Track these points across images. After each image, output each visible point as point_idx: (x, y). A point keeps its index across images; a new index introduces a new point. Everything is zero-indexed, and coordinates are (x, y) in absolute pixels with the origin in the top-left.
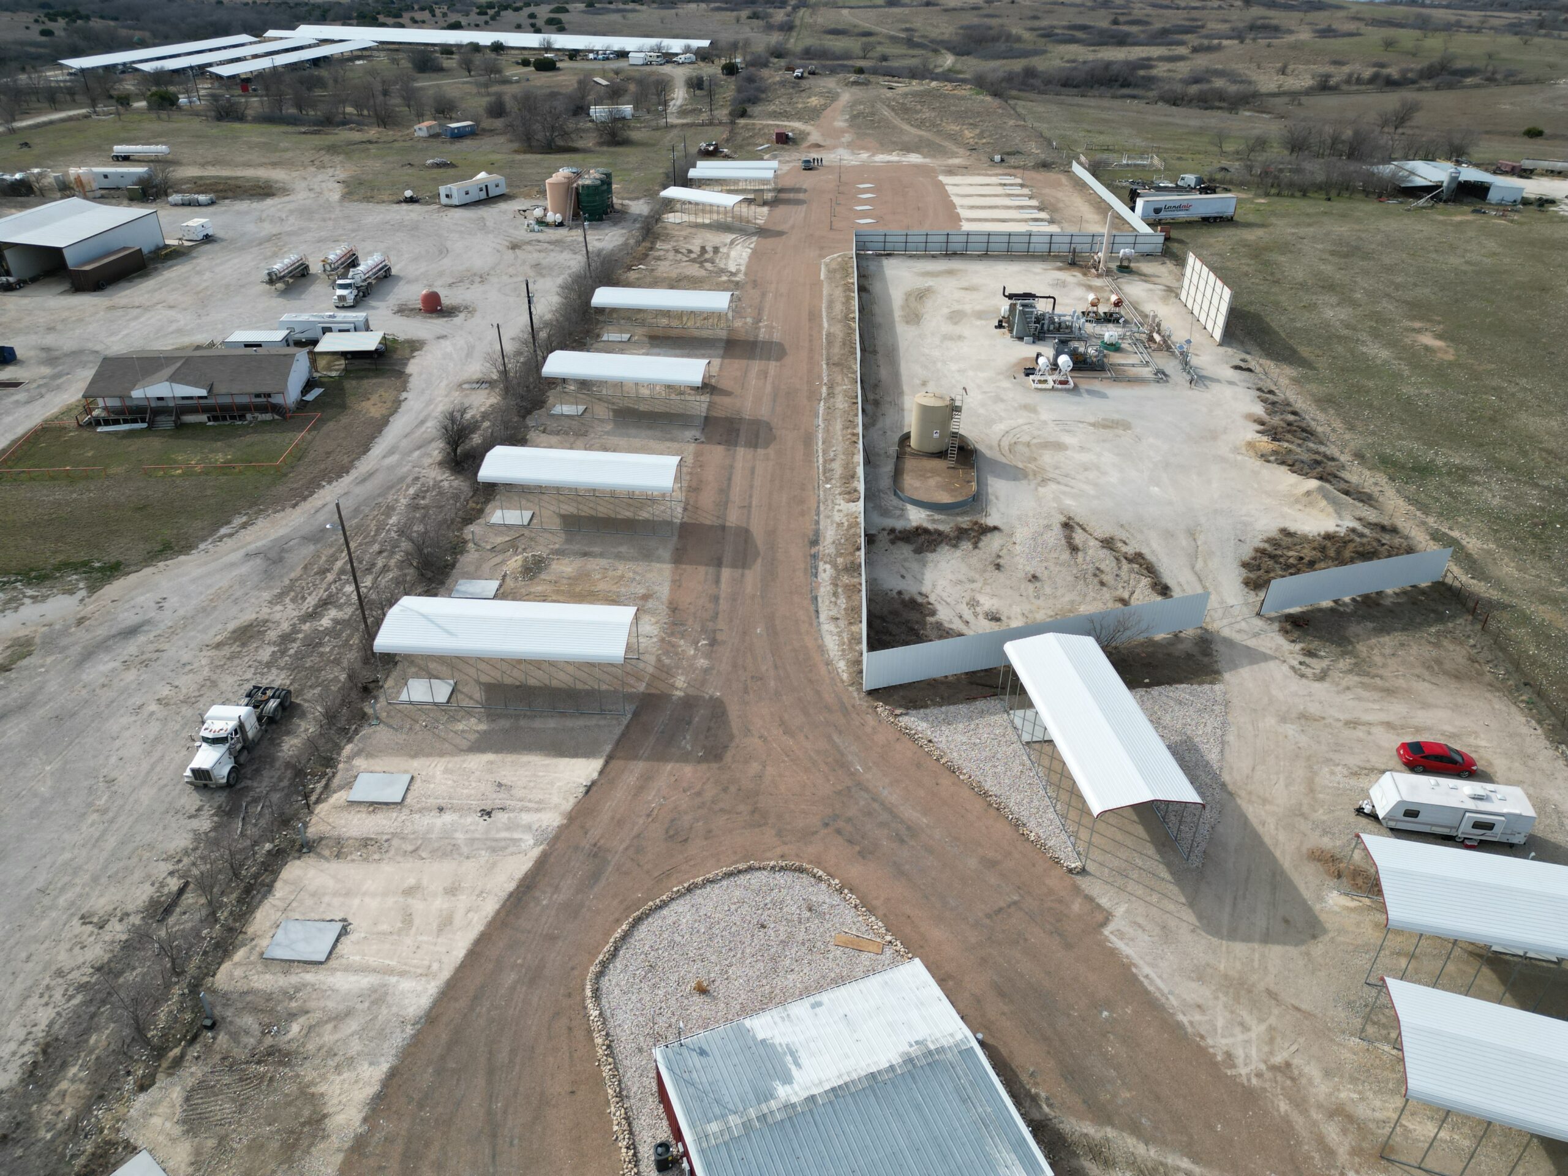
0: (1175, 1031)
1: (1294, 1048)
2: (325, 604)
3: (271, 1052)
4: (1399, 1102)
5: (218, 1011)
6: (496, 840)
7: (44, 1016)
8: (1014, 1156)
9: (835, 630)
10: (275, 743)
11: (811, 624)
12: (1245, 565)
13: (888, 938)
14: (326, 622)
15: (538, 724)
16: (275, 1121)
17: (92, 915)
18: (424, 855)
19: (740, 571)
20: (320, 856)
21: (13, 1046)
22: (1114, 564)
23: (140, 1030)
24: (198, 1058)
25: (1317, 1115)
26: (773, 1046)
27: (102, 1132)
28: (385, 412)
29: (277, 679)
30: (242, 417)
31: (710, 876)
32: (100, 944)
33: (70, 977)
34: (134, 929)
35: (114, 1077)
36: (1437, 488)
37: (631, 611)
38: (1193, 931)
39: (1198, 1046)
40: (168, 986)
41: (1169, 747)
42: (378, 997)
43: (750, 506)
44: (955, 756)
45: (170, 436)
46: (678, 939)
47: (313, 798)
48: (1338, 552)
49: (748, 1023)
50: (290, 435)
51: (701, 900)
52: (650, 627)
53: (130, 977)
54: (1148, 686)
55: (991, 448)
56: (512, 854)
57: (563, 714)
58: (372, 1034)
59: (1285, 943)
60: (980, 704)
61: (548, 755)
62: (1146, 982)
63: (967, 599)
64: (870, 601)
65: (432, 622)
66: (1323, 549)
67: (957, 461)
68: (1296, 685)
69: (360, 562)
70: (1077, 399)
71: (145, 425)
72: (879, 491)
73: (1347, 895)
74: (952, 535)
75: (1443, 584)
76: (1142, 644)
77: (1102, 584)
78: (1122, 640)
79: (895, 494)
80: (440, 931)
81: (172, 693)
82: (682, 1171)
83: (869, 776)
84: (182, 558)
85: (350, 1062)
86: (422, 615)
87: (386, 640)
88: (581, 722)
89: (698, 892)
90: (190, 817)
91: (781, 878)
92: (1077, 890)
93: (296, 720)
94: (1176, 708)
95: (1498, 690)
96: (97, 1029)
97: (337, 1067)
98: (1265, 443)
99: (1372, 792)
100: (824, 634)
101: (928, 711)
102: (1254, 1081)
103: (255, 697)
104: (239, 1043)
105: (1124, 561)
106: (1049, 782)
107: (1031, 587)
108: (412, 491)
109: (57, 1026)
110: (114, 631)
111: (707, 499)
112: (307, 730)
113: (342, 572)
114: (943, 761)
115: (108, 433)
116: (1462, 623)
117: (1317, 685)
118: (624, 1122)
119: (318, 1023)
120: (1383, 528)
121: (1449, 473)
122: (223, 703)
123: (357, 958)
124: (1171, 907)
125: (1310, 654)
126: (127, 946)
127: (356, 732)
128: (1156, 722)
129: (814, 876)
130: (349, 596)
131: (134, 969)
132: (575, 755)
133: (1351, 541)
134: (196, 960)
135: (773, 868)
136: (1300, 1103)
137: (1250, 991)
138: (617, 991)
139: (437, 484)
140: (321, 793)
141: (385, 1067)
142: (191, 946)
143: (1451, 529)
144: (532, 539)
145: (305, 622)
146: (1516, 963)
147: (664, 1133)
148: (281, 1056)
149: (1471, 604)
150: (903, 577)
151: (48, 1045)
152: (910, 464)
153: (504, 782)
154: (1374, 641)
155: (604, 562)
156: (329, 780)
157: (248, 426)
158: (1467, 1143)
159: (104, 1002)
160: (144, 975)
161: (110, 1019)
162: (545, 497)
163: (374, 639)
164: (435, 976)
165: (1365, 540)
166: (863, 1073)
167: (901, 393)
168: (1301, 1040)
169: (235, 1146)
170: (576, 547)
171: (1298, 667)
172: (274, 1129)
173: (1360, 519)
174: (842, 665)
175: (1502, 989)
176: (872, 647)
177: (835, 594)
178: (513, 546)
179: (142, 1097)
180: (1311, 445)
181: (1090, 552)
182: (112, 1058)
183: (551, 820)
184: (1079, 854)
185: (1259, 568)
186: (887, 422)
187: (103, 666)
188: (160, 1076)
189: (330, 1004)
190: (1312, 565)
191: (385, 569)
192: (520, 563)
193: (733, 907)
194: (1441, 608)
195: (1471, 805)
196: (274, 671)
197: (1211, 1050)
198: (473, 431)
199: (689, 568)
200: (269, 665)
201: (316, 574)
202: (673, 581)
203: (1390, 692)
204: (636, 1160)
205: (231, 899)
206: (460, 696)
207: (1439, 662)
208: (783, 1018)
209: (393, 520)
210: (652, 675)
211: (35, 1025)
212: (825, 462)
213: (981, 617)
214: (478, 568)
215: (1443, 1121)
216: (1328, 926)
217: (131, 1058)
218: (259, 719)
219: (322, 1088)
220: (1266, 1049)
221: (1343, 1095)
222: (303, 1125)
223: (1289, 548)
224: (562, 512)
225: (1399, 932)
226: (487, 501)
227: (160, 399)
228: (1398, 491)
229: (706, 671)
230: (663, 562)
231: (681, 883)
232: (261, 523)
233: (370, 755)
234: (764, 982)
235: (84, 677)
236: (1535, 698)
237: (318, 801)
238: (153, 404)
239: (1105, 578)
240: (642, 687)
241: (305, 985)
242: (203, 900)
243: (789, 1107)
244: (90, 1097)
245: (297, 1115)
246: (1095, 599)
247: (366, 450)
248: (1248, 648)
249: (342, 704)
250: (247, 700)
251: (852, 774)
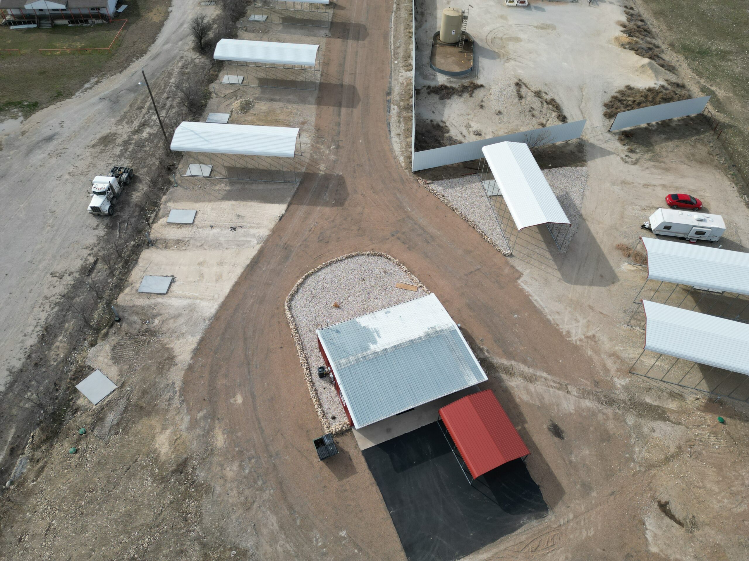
0: (546, 323)
1: (598, 329)
2: (143, 125)
3: (147, 331)
4: (641, 351)
5: (121, 314)
6: (239, 241)
7: (43, 316)
8: (471, 372)
9: (399, 141)
10: (129, 195)
11: (387, 138)
12: (606, 105)
13: (420, 285)
14: (145, 135)
15: (254, 187)
16: (153, 358)
17: (56, 273)
18: (206, 247)
19: (351, 109)
20: (157, 247)
21: (32, 328)
22: (540, 105)
23: (87, 322)
24: (115, 333)
25: (603, 356)
26: (368, 329)
27: (78, 362)
28: (161, 19)
29: (125, 163)
30: (86, 22)
31: (339, 258)
32: (62, 286)
33: (51, 299)
34: (76, 279)
35: (78, 341)
36: (708, 63)
37: (297, 130)
38: (559, 281)
39: (556, 329)
40: (96, 304)
41: (557, 198)
42: (192, 309)
43: (355, 74)
44: (455, 203)
45: (50, 32)
46: (325, 285)
47: (151, 221)
48: (654, 98)
49: (357, 320)
50: (113, 32)
51: (335, 268)
52: (306, 139)
53: (78, 299)
54: (550, 168)
55: (481, 40)
56: (247, 248)
57: (266, 182)
58: (191, 324)
59: (600, 286)
60: (468, 178)
61: (261, 202)
62: (535, 303)
63: (465, 124)
64: (416, 125)
65: (199, 135)
66: (646, 96)
67: (464, 48)
68: (623, 167)
69: (158, 103)
70: (529, 12)
71: (35, 26)
72: (423, 65)
73: (631, 264)
74: (459, 89)
75: (702, 115)
76: (549, 147)
77: (533, 116)
78: (540, 145)
79: (431, 67)
80: (217, 281)
81: (75, 170)
82: (330, 378)
83: (413, 213)
84: (68, 100)
85: (183, 335)
86: (192, 131)
87: (176, 144)
88: (275, 186)
89: (334, 265)
90: (94, 229)
91: (372, 259)
92: (507, 263)
93: (137, 184)
94: (563, 179)
95: (719, 169)
96: (67, 321)
97: (177, 337)
98: (625, 38)
99: (650, 218)
100: (393, 142)
101: (443, 181)
102: (578, 343)
103: (115, 172)
104: (132, 327)
105: (545, 104)
106: (499, 215)
107: (497, 117)
108: (180, 64)
109: (49, 320)
110: (41, 139)
111: (333, 69)
112: (143, 189)
113: (150, 108)
114: (449, 205)
115: (17, 30)
116: (708, 135)
117: (633, 167)
118: (304, 359)
119: (166, 319)
120: (678, 85)
121: (716, 55)
122: (101, 175)
123: (181, 292)
124: (550, 270)
125: (632, 151)
126: (74, 286)
127: (167, 190)
128: (552, 186)
129: (387, 258)
130: (155, 121)
131: (79, 296)
132: (273, 202)
133: (661, 92)
134: (107, 293)
135: (368, 255)
136: (597, 352)
137: (581, 306)
138: (299, 307)
139: (193, 61)
140: (154, 219)
141: (198, 337)
142: (104, 287)
143: (712, 85)
144: (244, 91)
145: (135, 134)
146: (703, 294)
147: (322, 363)
148: (153, 333)
149: (714, 126)
150: (433, 112)
151: (47, 327)
152: (439, 49)
153: (240, 214)
154: (664, 144)
155: (281, 104)
156: (157, 213)
157: (90, 27)
158: (667, 366)
159: (68, 310)
160: (84, 299)
161: (72, 317)
162: (249, 68)
163: (170, 144)
164: (216, 300)
165: (668, 92)
166: (408, 340)
167: (436, 8)
168: (601, 326)
169: (137, 368)
170: (266, 96)
171: (625, 158)
172: (153, 362)
173: (667, 80)
174: (402, 159)
175: (695, 304)
176: (417, 149)
177: (399, 122)
178: (235, 95)
179: (93, 349)
180: (648, 39)
181: (528, 99)
182: (76, 333)
183: (265, 232)
184: (510, 247)
185: (612, 106)
186: (427, 25)
187: (38, 157)
188: (99, 341)
189: (171, 312)
190: (639, 104)
191: (171, 107)
192: (239, 104)
193: (350, 272)
194: (699, 127)
195: (696, 223)
196: (123, 159)
197: (561, 330)
198: (209, 30)
199: (325, 108)
200: (120, 156)
201: (137, 109)
202: (317, 115)
203: (667, 170)
204: (310, 373)
205: (119, 266)
206: (216, 173)
207: (693, 155)
208: (373, 318)
209: (172, 80)
210: (308, 163)
211: (40, 319)
212: (395, 48)
213: (472, 133)
214: (218, 107)
215: (659, 358)
216: (620, 278)
217: (85, 333)
218: (119, 183)
219: (171, 345)
220: (585, 329)
221: (616, 348)
222: (165, 360)
223: (629, 96)
224: (259, 77)
225: (652, 280)
226: (220, 70)
227: (41, 10)
228: (689, 65)
229: (335, 162)
230: (311, 104)
231: (326, 261)
232: (105, 81)
233: (175, 201)
234: (364, 303)
235: (30, 161)
236: (736, 172)
237: (153, 222)
238: (38, 13)
239: (534, 112)
240: (303, 170)
241: (158, 303)
242: (106, 267)
243: (375, 353)
244: (70, 348)
245: (162, 356)
246: (528, 124)
247: (154, 41)
248: (601, 148)
249: (159, 176)
250: (112, 174)
251: (406, 212)
